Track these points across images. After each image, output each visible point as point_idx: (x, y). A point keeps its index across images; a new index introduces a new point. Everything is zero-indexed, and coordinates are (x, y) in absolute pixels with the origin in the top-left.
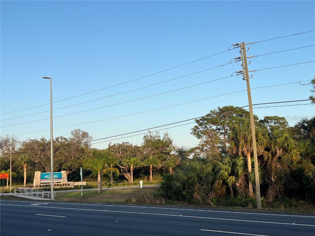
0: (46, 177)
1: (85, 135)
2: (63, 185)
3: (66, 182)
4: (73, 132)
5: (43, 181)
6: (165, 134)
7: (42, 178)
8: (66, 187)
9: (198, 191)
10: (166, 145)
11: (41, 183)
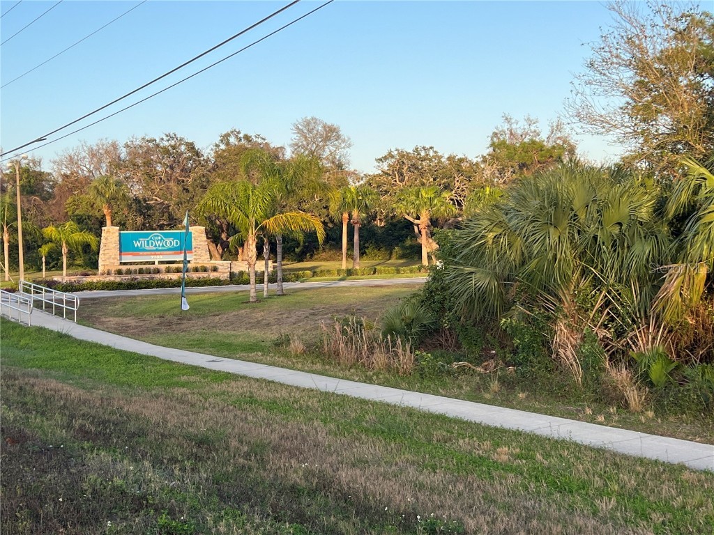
0: (137, 244)
1: (331, 133)
2: (196, 270)
3: (206, 262)
4: (300, 127)
5: (130, 256)
6: (555, 124)
7: (123, 247)
8: (205, 275)
9: (573, 317)
10: (551, 156)
11: (122, 264)
